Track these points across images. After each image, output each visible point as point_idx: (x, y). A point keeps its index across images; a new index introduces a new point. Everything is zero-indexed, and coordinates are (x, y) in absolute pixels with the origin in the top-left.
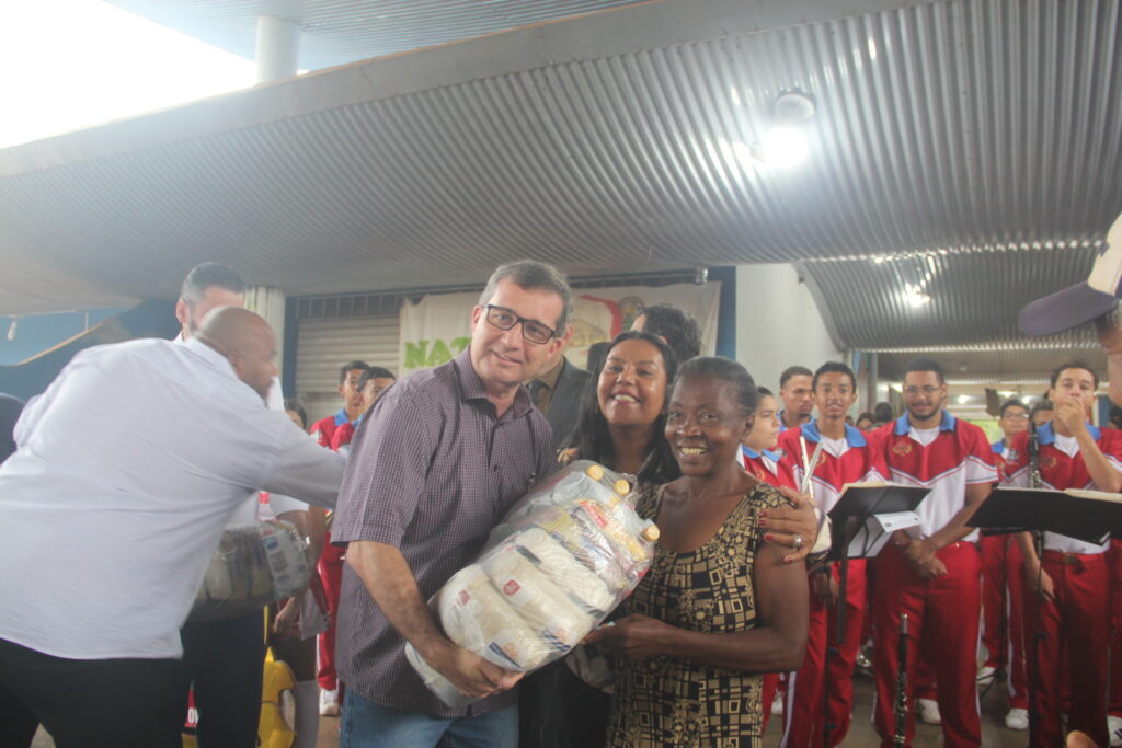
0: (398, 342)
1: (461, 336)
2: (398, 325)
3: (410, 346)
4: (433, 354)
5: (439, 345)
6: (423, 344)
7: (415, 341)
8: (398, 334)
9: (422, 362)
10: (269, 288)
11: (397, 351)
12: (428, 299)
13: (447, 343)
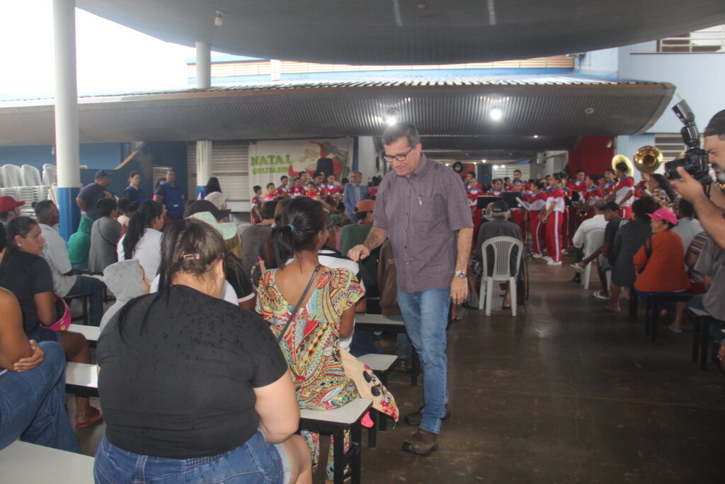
0: (247, 157)
1: (270, 154)
2: (247, 151)
3: (252, 158)
4: (261, 162)
5: (263, 158)
6: (257, 157)
7: (254, 156)
8: (247, 154)
9: (257, 163)
10: (209, 140)
11: (247, 160)
12: (259, 142)
13: (266, 157)
